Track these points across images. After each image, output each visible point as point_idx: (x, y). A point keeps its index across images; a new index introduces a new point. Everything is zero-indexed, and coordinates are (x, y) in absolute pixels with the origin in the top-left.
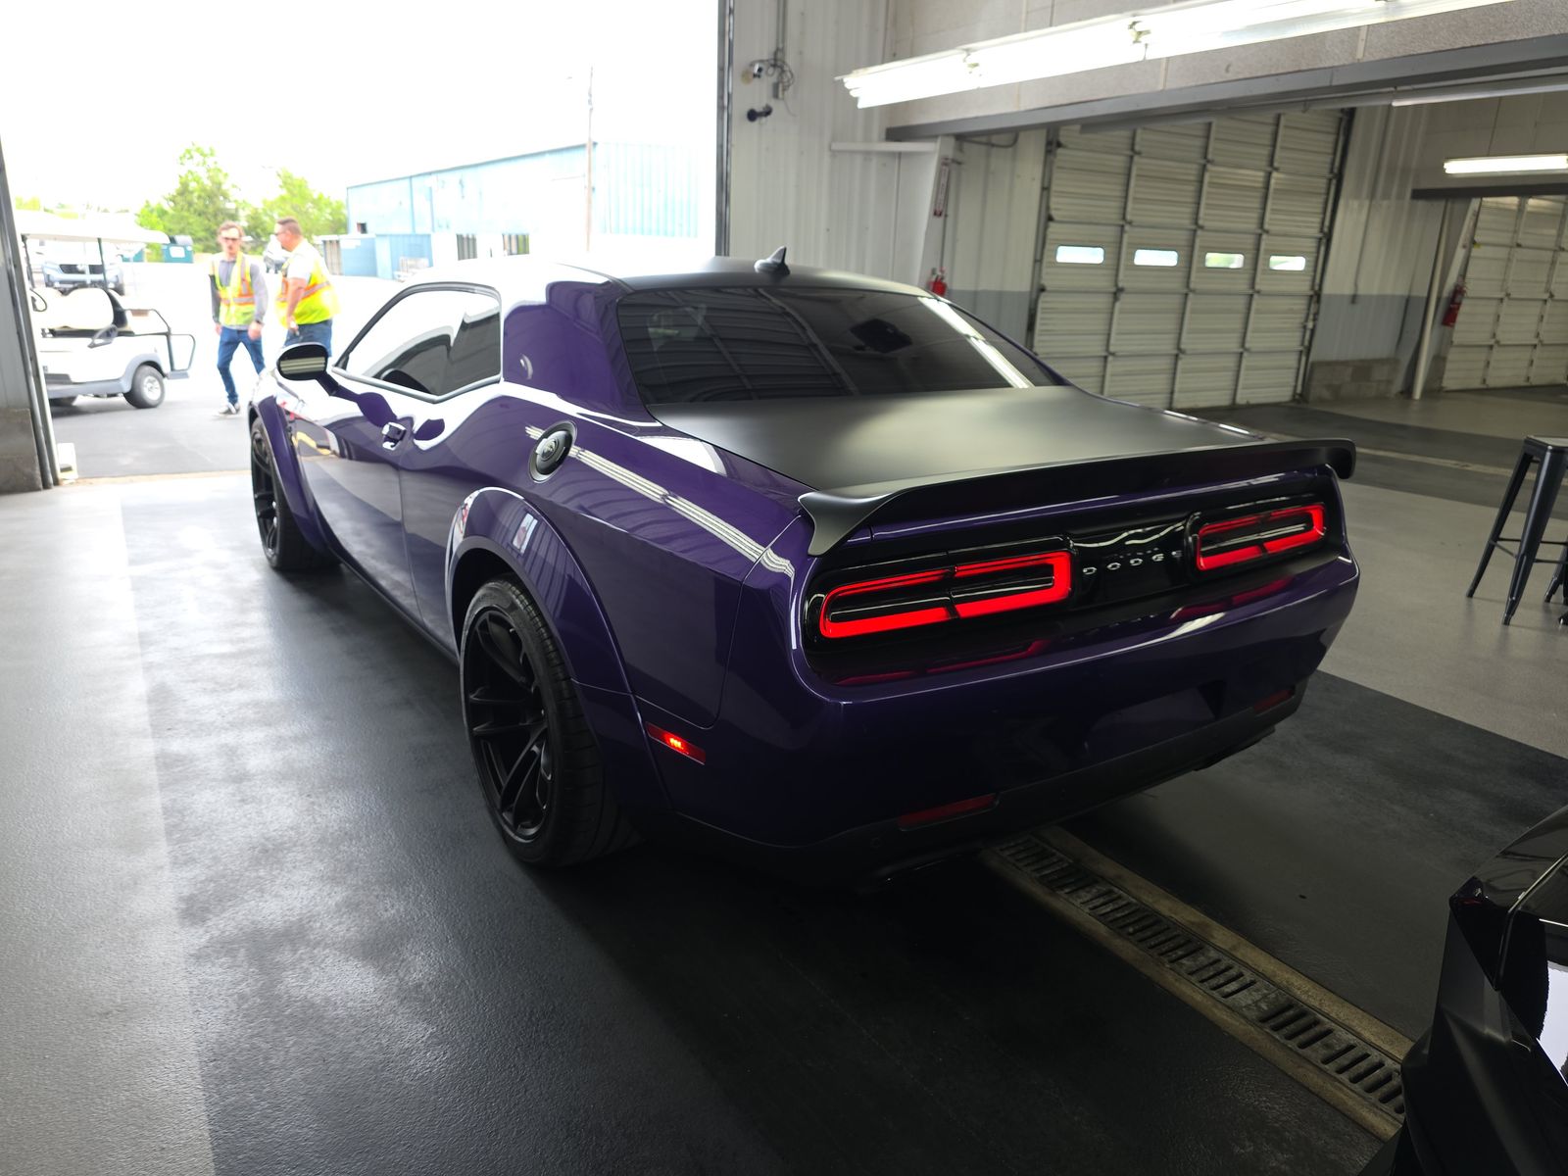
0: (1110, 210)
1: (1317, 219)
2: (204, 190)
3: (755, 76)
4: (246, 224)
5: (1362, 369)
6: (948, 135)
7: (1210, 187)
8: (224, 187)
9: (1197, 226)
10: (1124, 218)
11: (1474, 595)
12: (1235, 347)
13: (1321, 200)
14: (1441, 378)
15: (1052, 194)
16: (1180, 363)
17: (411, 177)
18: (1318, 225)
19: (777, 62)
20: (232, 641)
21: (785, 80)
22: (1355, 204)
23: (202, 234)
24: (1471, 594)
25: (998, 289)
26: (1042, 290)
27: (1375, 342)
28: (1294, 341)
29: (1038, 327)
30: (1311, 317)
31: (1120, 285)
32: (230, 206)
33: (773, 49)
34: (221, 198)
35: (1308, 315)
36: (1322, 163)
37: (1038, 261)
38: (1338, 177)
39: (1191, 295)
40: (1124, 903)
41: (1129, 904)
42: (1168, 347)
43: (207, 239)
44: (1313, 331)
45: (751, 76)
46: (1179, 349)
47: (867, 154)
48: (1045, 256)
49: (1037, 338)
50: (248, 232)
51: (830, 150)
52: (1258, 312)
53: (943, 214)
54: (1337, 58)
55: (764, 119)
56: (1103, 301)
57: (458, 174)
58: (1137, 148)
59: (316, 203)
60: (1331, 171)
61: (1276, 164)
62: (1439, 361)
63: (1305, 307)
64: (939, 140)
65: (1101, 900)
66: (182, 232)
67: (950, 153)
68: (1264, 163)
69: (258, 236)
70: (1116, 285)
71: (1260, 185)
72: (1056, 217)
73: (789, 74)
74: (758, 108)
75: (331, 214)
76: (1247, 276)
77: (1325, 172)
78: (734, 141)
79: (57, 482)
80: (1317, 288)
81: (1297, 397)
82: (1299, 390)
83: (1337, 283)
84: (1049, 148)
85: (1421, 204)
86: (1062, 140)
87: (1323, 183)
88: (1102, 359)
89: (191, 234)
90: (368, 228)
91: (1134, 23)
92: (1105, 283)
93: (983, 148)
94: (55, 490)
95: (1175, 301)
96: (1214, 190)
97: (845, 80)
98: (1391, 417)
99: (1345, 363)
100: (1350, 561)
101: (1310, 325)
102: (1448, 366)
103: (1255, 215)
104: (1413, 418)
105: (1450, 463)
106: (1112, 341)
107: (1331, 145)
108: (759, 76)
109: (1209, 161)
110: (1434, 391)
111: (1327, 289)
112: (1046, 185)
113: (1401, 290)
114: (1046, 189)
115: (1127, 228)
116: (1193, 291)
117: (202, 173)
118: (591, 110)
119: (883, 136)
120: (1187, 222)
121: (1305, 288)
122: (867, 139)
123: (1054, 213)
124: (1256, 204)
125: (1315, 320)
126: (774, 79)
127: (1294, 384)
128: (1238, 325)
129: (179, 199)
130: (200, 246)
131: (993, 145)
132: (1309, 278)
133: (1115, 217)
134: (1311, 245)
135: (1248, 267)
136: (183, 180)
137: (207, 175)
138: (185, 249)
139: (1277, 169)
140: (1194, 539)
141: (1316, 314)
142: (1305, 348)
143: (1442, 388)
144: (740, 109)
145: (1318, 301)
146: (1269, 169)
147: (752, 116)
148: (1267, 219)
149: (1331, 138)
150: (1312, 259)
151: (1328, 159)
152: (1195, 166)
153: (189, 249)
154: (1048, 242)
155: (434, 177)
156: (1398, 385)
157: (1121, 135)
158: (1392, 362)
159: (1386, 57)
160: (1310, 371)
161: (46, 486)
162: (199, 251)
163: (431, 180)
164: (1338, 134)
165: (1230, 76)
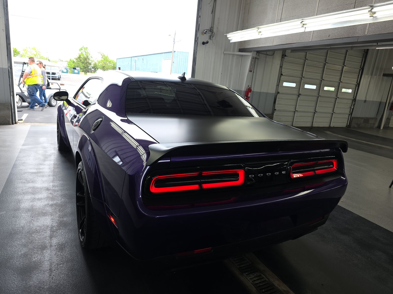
0: (299, 73)
1: (356, 80)
2: (84, 57)
3: (205, 33)
4: (93, 66)
5: (367, 120)
6: (254, 51)
7: (326, 69)
8: (89, 57)
9: (322, 79)
10: (302, 76)
11: (391, 187)
12: (331, 111)
13: (357, 75)
14: (389, 124)
15: (283, 68)
16: (315, 115)
17: (132, 57)
18: (356, 81)
19: (211, 30)
20: (37, 169)
21: (213, 35)
22: (367, 76)
23: (82, 68)
24: (390, 187)
25: (266, 92)
26: (278, 93)
27: (371, 113)
28: (348, 111)
29: (277, 102)
30: (353, 105)
31: (300, 93)
32: (90, 62)
33: (210, 27)
34: (88, 59)
35: (352, 104)
36: (358, 65)
37: (278, 85)
38: (362, 69)
39: (319, 97)
40: (264, 280)
41: (265, 281)
42: (313, 110)
43: (83, 69)
44: (353, 109)
45: (204, 33)
46: (315, 111)
47: (233, 55)
48: (280, 84)
49: (276, 105)
50: (93, 68)
51: (223, 53)
52: (338, 103)
53: (252, 71)
54: (359, 33)
55: (206, 44)
56: (295, 97)
57: (142, 57)
58: (307, 58)
59: (110, 62)
60: (361, 67)
61: (345, 65)
62: (388, 119)
63: (351, 102)
64: (252, 52)
65: (257, 278)
66: (78, 67)
67: (255, 56)
68: (342, 64)
69: (95, 69)
70: (299, 93)
71: (340, 70)
72: (283, 74)
73: (214, 33)
74: (205, 42)
75: (113, 65)
76: (335, 93)
77: (359, 67)
78: (198, 49)
79: (16, 123)
80: (355, 98)
81: (348, 126)
82: (348, 124)
83: (361, 96)
84: (283, 56)
85: (385, 78)
86: (286, 54)
87: (358, 70)
88: (294, 112)
89: (80, 67)
90: (121, 69)
91: (302, 22)
92: (296, 92)
93: (265, 55)
94: (15, 125)
95: (315, 98)
96: (327, 70)
97: (227, 35)
98: (374, 133)
99: (362, 118)
100: (345, 179)
101: (352, 107)
102: (391, 121)
103: (339, 77)
104: (380, 134)
105: (389, 147)
106: (297, 108)
107: (361, 61)
108: (206, 33)
109: (326, 63)
110: (387, 127)
111: (357, 98)
112: (281, 66)
113: (379, 100)
114: (281, 67)
115: (303, 78)
116: (320, 96)
117: (84, 53)
118: (174, 43)
119: (238, 51)
120: (320, 78)
121: (351, 97)
122: (234, 51)
123: (283, 73)
124: (339, 75)
125: (354, 106)
126: (210, 34)
127: (347, 123)
128: (332, 106)
129: (78, 59)
130: (82, 70)
131: (268, 55)
132: (353, 95)
133: (300, 75)
134: (354, 86)
135: (336, 91)
136: (80, 55)
137: (85, 54)
138: (78, 71)
139: (345, 66)
140: (290, 168)
141: (354, 104)
142: (351, 113)
143: (389, 127)
144: (200, 41)
145: (355, 101)
146: (343, 66)
147: (204, 43)
148: (342, 79)
149: (361, 59)
150: (354, 90)
151: (360, 64)
152: (323, 64)
153: (79, 71)
154: (281, 80)
155: (137, 57)
156: (376, 125)
157: (302, 54)
158: (375, 119)
159: (373, 34)
160: (351, 119)
161: (13, 124)
162: (81, 71)
163: (135, 58)
164: (363, 58)
165: (329, 38)
